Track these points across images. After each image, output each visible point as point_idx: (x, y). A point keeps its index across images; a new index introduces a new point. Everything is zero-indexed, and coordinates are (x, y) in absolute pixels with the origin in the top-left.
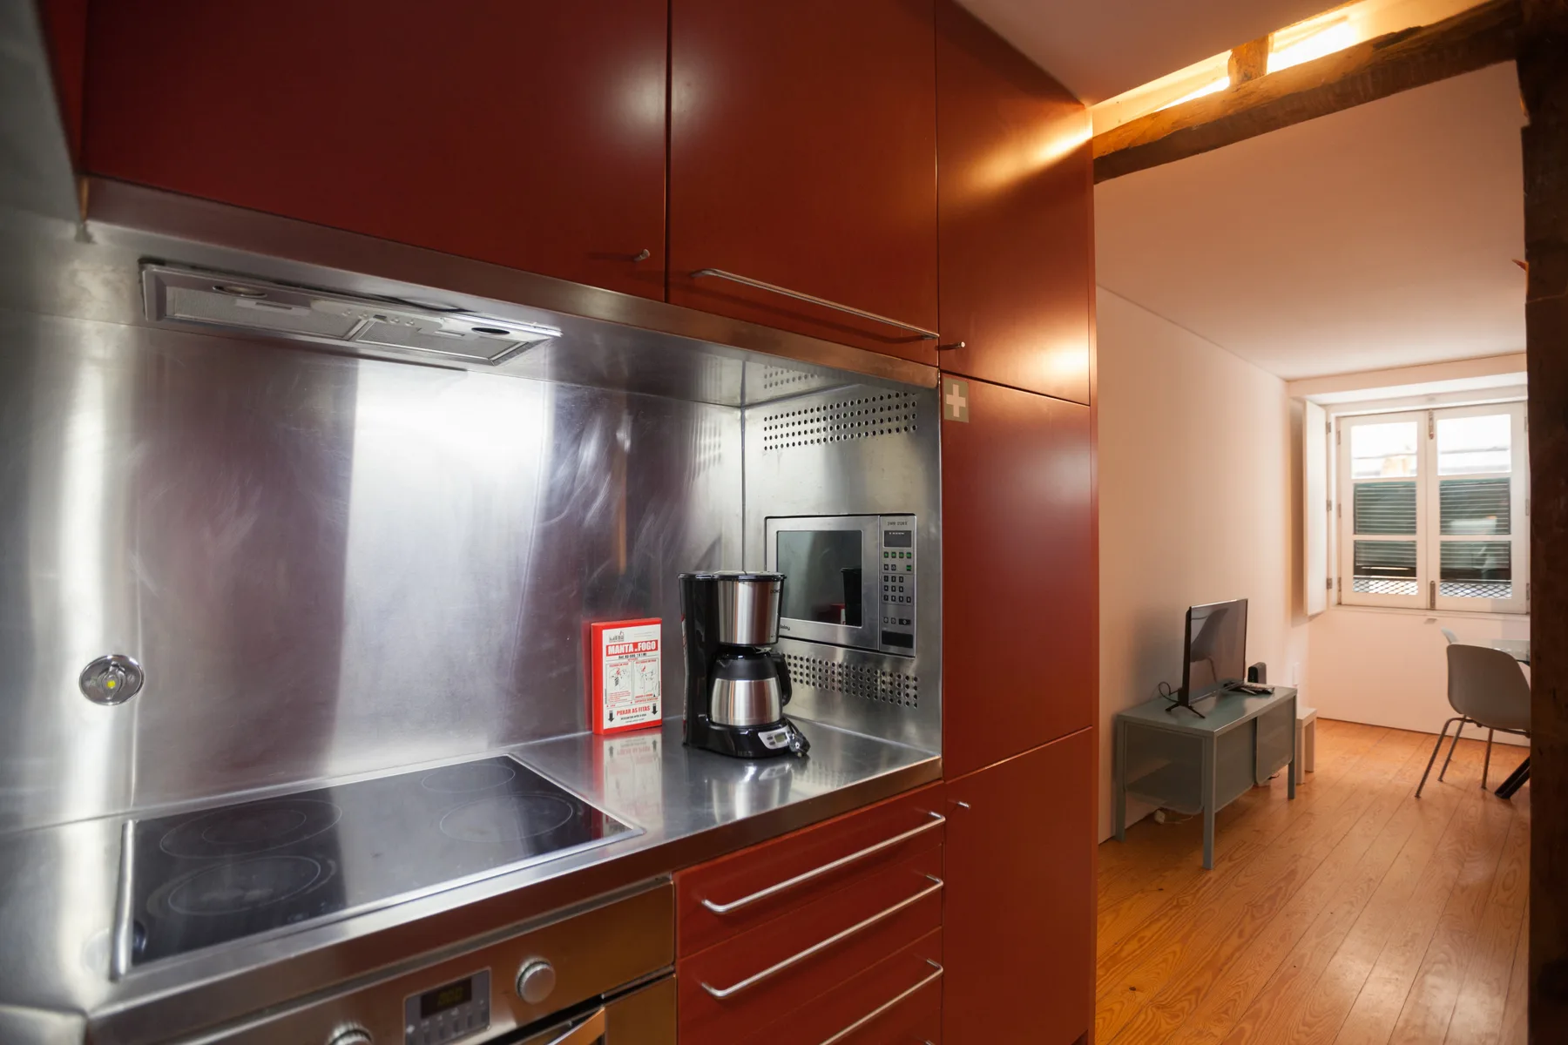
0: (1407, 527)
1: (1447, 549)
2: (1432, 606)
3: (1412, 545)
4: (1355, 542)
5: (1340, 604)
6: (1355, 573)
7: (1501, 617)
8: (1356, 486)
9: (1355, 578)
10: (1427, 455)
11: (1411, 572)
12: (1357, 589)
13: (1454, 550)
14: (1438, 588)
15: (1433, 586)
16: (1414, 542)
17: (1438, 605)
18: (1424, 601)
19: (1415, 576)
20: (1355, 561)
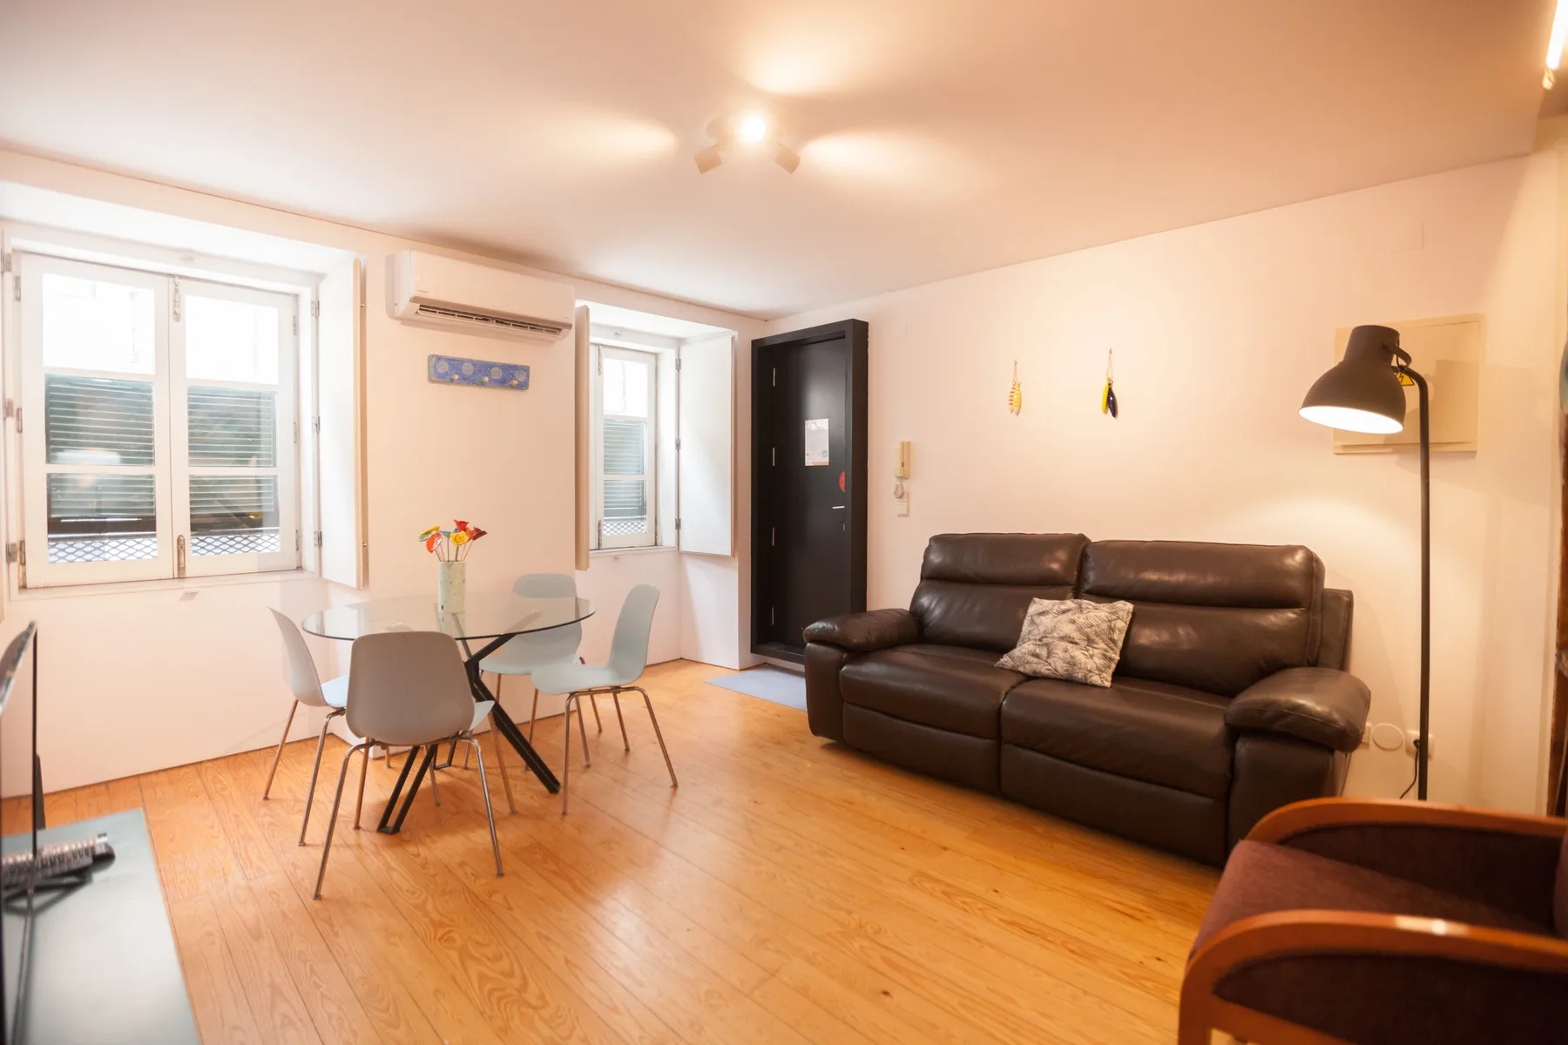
0: (136, 454)
1: (199, 490)
2: (181, 573)
3: (150, 480)
4: (49, 475)
5: (24, 587)
6: (50, 530)
7: (278, 577)
8: (50, 380)
9: (50, 540)
10: (168, 348)
11: (146, 524)
12: (53, 559)
13: (208, 489)
14: (189, 548)
15: (180, 543)
16: (151, 476)
17: (188, 573)
18: (168, 569)
19: (155, 530)
20: (50, 511)
